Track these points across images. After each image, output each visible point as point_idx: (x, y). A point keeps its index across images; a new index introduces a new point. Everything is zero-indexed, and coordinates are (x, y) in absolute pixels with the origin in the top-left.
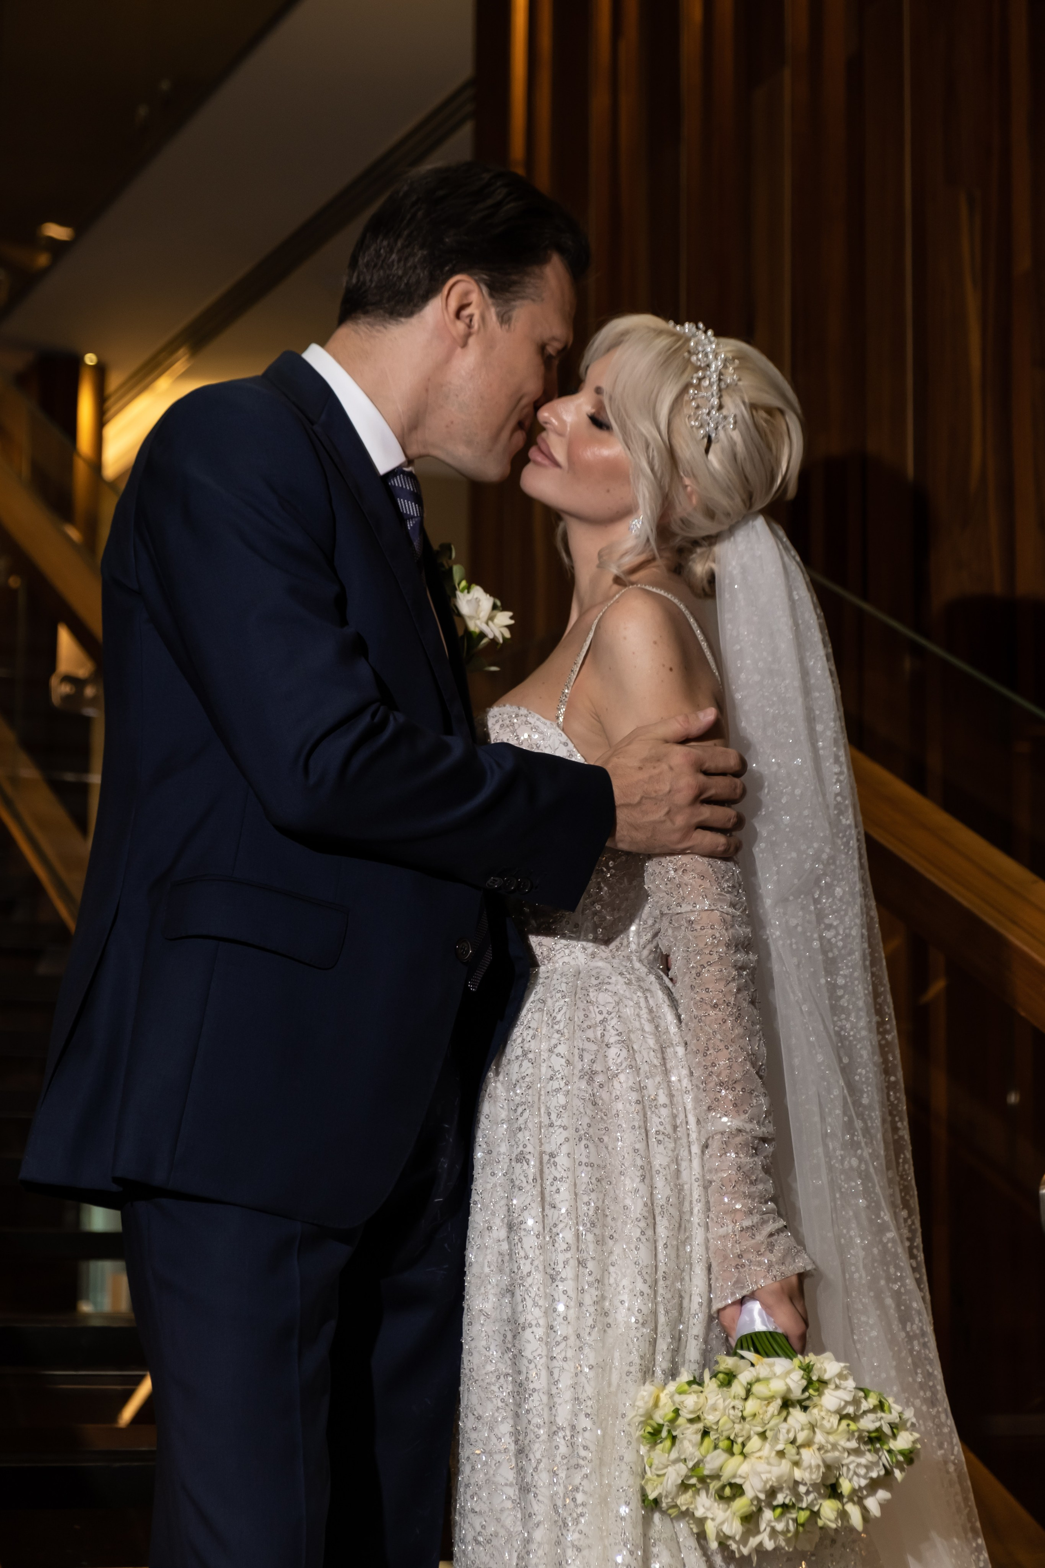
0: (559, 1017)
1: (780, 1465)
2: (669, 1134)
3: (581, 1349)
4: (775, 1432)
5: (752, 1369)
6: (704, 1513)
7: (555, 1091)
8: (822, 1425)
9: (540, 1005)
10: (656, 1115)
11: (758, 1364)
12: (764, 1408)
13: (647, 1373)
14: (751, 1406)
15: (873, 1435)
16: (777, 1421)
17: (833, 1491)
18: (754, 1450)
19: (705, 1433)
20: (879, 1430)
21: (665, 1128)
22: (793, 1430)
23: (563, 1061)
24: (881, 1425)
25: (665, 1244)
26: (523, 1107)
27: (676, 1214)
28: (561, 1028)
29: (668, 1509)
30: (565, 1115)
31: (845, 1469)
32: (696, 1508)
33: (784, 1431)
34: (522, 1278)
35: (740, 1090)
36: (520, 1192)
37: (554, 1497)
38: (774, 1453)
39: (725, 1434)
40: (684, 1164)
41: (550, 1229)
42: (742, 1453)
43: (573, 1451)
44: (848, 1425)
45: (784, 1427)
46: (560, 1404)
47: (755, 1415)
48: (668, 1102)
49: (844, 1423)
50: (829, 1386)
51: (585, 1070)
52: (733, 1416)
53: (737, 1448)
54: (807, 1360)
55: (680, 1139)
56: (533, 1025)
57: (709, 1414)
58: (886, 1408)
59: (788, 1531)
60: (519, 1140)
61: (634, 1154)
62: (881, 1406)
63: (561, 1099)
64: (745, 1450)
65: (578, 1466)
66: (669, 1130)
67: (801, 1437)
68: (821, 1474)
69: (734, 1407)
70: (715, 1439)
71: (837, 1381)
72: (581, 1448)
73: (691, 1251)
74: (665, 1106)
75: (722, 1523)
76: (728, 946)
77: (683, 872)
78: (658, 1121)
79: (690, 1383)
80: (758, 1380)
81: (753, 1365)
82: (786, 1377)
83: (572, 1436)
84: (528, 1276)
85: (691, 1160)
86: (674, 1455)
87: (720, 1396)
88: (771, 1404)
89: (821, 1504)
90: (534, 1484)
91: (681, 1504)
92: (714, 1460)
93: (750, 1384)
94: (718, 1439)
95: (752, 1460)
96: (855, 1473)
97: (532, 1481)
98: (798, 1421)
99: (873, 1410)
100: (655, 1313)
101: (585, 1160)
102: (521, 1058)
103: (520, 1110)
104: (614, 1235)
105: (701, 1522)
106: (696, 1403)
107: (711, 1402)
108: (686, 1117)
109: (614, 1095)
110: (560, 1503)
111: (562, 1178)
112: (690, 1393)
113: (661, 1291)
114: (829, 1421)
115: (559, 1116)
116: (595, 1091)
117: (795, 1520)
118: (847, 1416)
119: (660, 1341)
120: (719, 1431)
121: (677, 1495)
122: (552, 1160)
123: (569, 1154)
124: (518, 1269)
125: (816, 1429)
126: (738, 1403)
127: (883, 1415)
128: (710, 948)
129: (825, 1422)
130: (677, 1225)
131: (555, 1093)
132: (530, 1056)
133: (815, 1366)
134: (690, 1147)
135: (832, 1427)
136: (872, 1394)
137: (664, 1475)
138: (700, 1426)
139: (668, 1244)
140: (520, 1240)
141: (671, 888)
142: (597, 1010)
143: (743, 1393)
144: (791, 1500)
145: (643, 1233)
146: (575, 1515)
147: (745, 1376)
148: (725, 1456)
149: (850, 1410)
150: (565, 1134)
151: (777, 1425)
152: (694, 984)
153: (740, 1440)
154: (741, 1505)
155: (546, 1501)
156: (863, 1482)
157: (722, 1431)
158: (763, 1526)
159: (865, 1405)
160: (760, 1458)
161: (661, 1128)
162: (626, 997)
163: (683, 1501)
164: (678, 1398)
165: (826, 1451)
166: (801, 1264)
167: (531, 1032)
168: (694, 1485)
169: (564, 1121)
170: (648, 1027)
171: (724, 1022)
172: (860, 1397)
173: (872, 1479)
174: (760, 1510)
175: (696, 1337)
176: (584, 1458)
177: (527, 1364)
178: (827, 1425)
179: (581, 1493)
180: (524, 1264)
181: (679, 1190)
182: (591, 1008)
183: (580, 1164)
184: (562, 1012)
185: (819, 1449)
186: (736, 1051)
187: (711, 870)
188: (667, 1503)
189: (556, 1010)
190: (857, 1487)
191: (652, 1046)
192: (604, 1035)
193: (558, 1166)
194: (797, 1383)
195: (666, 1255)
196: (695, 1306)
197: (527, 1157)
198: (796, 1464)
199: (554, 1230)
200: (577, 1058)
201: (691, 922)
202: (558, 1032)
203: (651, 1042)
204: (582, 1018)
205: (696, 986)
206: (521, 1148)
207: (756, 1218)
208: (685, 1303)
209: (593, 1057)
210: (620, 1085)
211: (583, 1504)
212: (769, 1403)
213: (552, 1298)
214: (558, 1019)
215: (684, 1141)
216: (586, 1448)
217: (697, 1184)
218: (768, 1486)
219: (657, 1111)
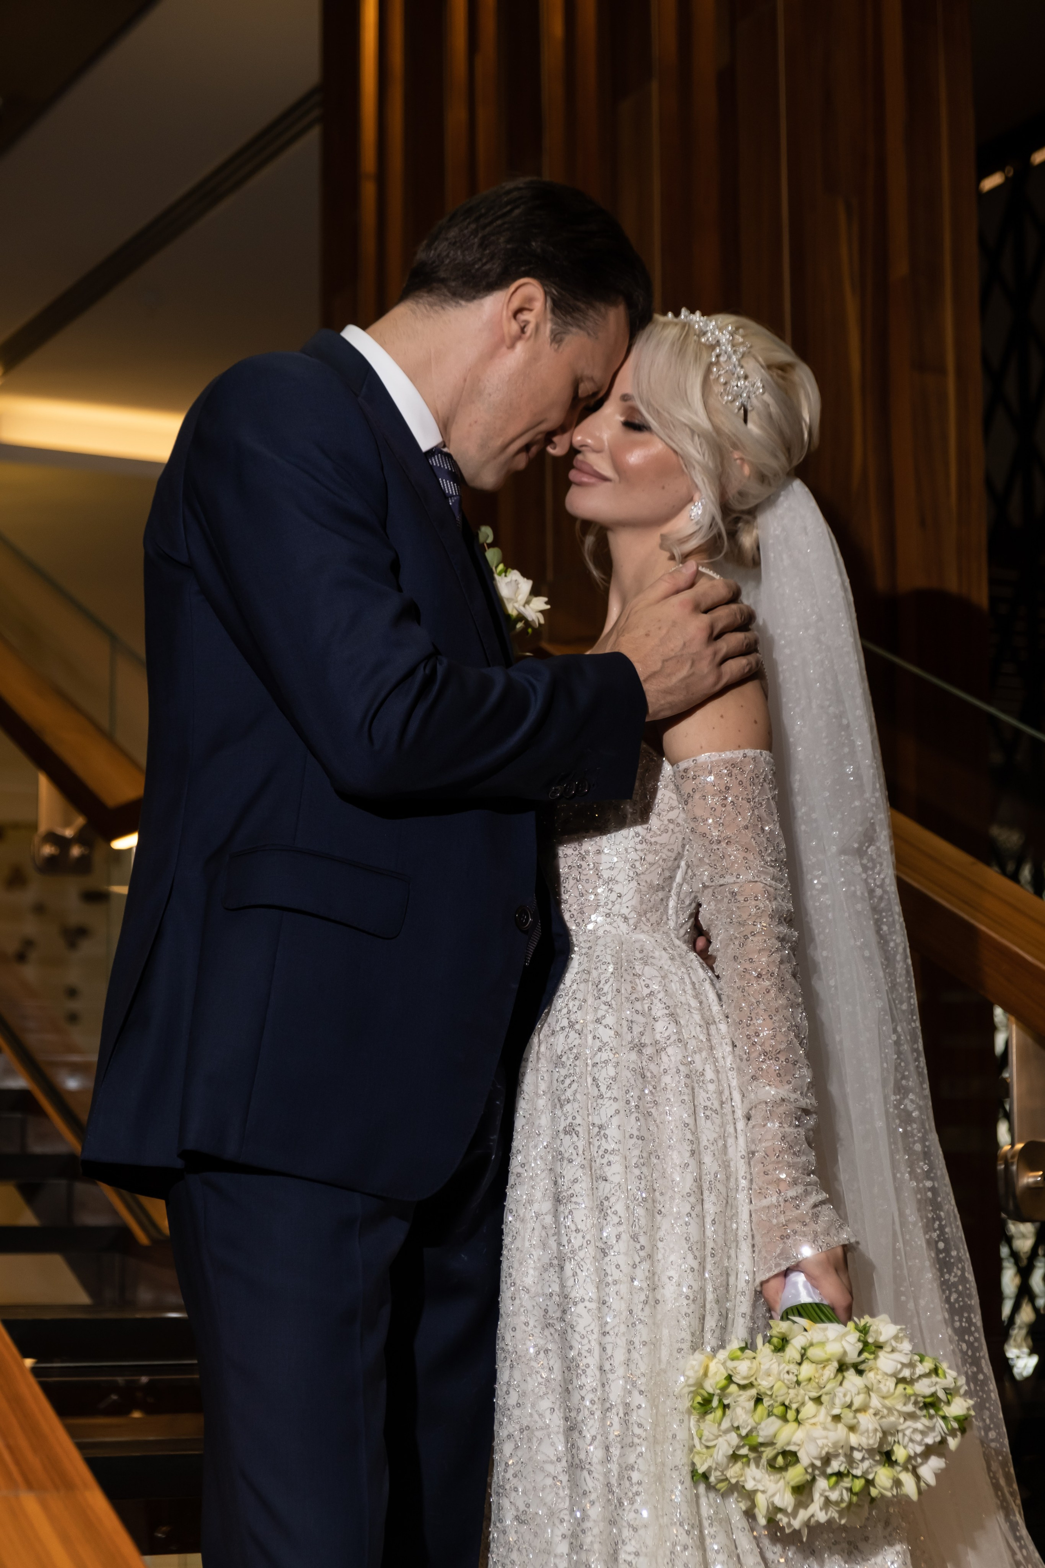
0: (606, 988)
1: (836, 1430)
2: (716, 1110)
3: (634, 1324)
4: (832, 1395)
5: (805, 1333)
6: (755, 1485)
7: (604, 1062)
8: (879, 1388)
9: (585, 976)
10: (704, 1090)
11: (810, 1329)
12: (820, 1371)
13: (697, 1346)
14: (807, 1370)
15: (928, 1400)
16: (834, 1385)
17: (888, 1458)
18: (809, 1416)
19: (758, 1400)
20: (933, 1395)
21: (712, 1104)
22: (849, 1393)
23: (612, 1033)
24: (937, 1390)
25: (714, 1220)
26: (572, 1079)
27: (723, 1190)
28: (609, 1000)
29: (716, 1484)
30: (615, 1087)
31: (900, 1435)
32: (745, 1481)
33: (841, 1395)
34: (573, 1252)
35: (784, 1060)
36: (571, 1165)
37: (608, 1475)
38: (829, 1419)
39: (780, 1399)
40: (731, 1141)
41: (601, 1202)
42: (796, 1420)
43: (628, 1429)
44: (905, 1389)
45: (840, 1391)
46: (613, 1381)
47: (810, 1379)
48: (715, 1078)
49: (901, 1387)
50: (885, 1349)
51: (635, 1043)
52: (788, 1380)
53: (791, 1415)
54: (862, 1322)
55: (726, 1115)
56: (579, 995)
57: (763, 1379)
58: (940, 1371)
59: (842, 1500)
60: (568, 1112)
61: (684, 1128)
62: (935, 1371)
63: (611, 1071)
64: (799, 1417)
65: (632, 1445)
66: (716, 1105)
67: (858, 1402)
68: (878, 1439)
69: (788, 1372)
70: (769, 1406)
71: (894, 1343)
72: (635, 1426)
73: (737, 1229)
74: (712, 1081)
75: (773, 1495)
76: (772, 917)
77: (727, 843)
78: (706, 1096)
79: (742, 1349)
80: (811, 1345)
81: (805, 1330)
82: (841, 1340)
83: (626, 1414)
84: (579, 1250)
85: (736, 1137)
86: (726, 1424)
87: (775, 1360)
88: (827, 1368)
89: (876, 1472)
90: (589, 1461)
91: (731, 1477)
92: (769, 1428)
93: (805, 1349)
94: (771, 1406)
95: (807, 1426)
96: (911, 1440)
97: (587, 1458)
98: (854, 1385)
99: (927, 1375)
100: (703, 1289)
101: (636, 1133)
102: (567, 1030)
103: (568, 1081)
104: (663, 1210)
105: (750, 1496)
106: (750, 1368)
107: (764, 1367)
108: (730, 1094)
109: (662, 1068)
110: (614, 1481)
111: (613, 1150)
112: (743, 1359)
113: (709, 1267)
114: (885, 1385)
115: (609, 1087)
116: (644, 1063)
117: (850, 1490)
118: (902, 1380)
119: (708, 1318)
120: (774, 1396)
121: (727, 1467)
122: (602, 1132)
123: (619, 1126)
124: (569, 1243)
125: (871, 1393)
126: (793, 1368)
127: (938, 1379)
128: (754, 919)
129: (882, 1386)
130: (725, 1202)
131: (604, 1065)
132: (577, 1027)
133: (871, 1328)
134: (735, 1124)
135: (888, 1391)
136: (927, 1358)
137: (715, 1446)
138: (753, 1392)
139: (716, 1220)
140: (571, 1212)
141: (714, 860)
142: (643, 984)
143: (798, 1358)
144: (846, 1467)
145: (693, 1207)
146: (630, 1494)
147: (798, 1342)
148: (779, 1422)
149: (906, 1373)
150: (615, 1106)
151: (833, 1389)
152: (737, 955)
153: (794, 1406)
154: (795, 1474)
155: (601, 1478)
156: (919, 1449)
157: (776, 1396)
158: (817, 1496)
159: (921, 1369)
160: (814, 1424)
161: (708, 1104)
162: (671, 972)
163: (733, 1472)
164: (730, 1364)
165: (882, 1417)
166: (845, 1236)
167: (577, 1003)
168: (746, 1456)
169: (615, 1093)
170: (694, 1003)
171: (768, 992)
172: (916, 1361)
173: (927, 1446)
174: (814, 1479)
175: (744, 1315)
176: (639, 1437)
177: (580, 1340)
178: (884, 1389)
179: (636, 1472)
180: (575, 1238)
181: (726, 1165)
182: (637, 980)
183: (631, 1136)
184: (609, 984)
185: (875, 1414)
186: (780, 1021)
187: (754, 843)
188: (716, 1477)
189: (603, 982)
190: (912, 1454)
191: (698, 1022)
192: (651, 1009)
193: (609, 1139)
194: (853, 1345)
195: (715, 1232)
196: (741, 1285)
197: (576, 1129)
198: (852, 1428)
199: (606, 1203)
200: (625, 1029)
201: (734, 894)
202: (605, 1003)
203: (697, 1017)
204: (629, 990)
205: (739, 957)
206: (570, 1120)
207: (800, 1189)
208: (732, 1280)
209: (642, 1029)
210: (668, 1058)
211: (639, 1483)
212: (824, 1367)
213: (604, 1272)
214: (605, 990)
215: (730, 1117)
216: (640, 1426)
217: (743, 1161)
218: (824, 1453)
219: (704, 1086)
